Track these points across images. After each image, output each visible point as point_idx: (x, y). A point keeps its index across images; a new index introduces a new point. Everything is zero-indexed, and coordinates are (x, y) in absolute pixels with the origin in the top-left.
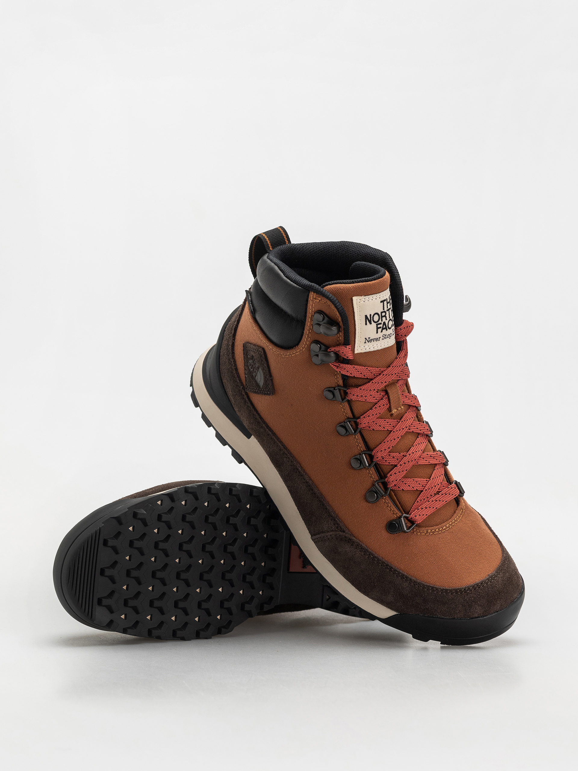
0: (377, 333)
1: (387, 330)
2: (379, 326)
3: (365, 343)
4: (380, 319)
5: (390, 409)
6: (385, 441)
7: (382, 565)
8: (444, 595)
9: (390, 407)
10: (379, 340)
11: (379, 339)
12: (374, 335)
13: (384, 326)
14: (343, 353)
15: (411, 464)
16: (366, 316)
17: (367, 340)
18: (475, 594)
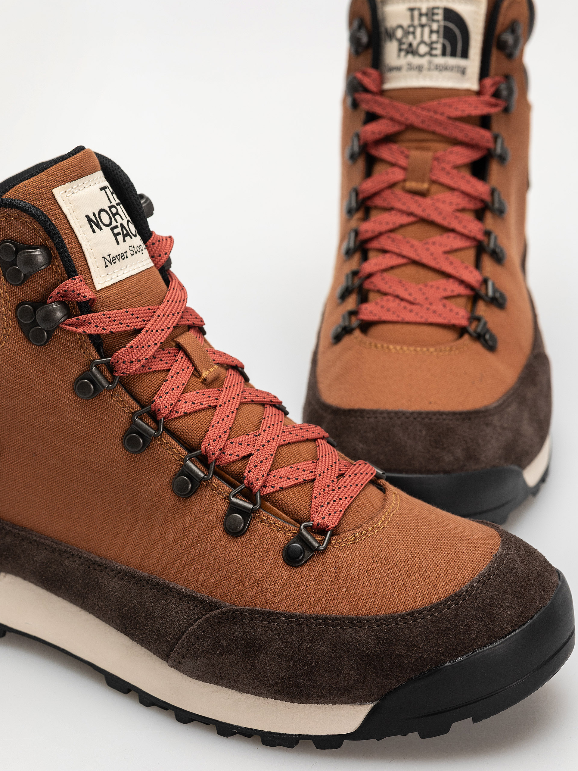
0: (118, 243)
1: (131, 238)
2: (116, 231)
3: (106, 266)
4: (113, 219)
5: (197, 373)
6: (213, 422)
7: (307, 625)
8: (437, 617)
9: (196, 369)
10: (127, 257)
11: (125, 254)
12: (116, 250)
13: (124, 230)
14: (73, 291)
15: (275, 444)
16: (88, 217)
17: (108, 261)
18: (488, 591)
